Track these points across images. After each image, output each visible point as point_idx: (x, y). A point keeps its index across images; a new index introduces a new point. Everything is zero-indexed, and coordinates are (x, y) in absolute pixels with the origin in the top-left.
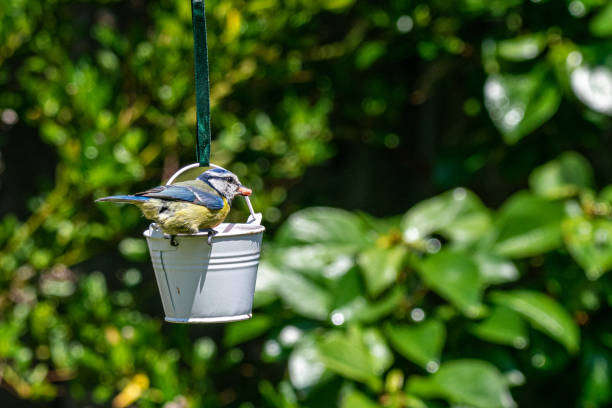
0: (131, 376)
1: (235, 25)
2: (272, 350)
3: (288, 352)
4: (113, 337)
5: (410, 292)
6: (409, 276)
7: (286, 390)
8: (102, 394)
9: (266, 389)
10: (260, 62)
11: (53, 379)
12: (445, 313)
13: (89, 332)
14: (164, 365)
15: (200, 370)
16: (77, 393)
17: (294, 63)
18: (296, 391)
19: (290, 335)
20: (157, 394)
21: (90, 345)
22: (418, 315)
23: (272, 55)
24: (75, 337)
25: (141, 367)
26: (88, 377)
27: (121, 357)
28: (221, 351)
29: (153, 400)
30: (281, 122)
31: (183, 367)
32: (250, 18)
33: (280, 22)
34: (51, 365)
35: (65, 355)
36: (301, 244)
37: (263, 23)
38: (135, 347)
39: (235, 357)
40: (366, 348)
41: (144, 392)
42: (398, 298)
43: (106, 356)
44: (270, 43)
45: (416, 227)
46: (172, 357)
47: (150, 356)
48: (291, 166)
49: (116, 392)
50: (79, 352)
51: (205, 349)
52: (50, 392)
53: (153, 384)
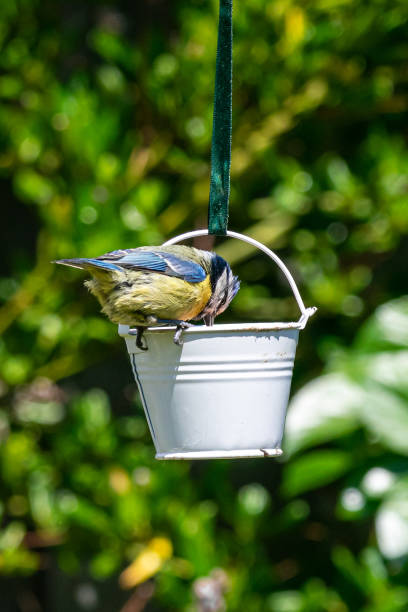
0: (146, 540)
1: (297, 30)
2: (352, 502)
3: (374, 505)
4: (119, 483)
7: (371, 560)
8: (104, 565)
9: (342, 559)
10: (334, 83)
11: (33, 543)
13: (85, 475)
14: (194, 524)
15: (246, 531)
16: (69, 565)
17: (383, 84)
18: (386, 562)
19: (378, 481)
20: (184, 567)
21: (86, 495)
23: (350, 72)
24: (64, 483)
25: (161, 527)
26: (83, 542)
27: (132, 512)
28: (278, 501)
29: (178, 574)
30: (364, 171)
31: (222, 526)
32: (318, 18)
33: (362, 24)
34: (30, 524)
35: (48, 508)
36: (394, 348)
37: (337, 28)
38: (151, 498)
39: (297, 512)
41: (166, 562)
43: (109, 508)
44: (347, 55)
46: (206, 513)
47: (174, 510)
48: (378, 235)
49: (125, 563)
50: (71, 505)
51: (254, 501)
52: (28, 563)
53: (178, 551)
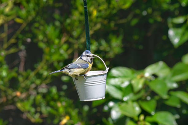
0: (64, 116)
1: (95, 13)
2: (106, 108)
3: (110, 109)
4: (59, 105)
5: (146, 92)
6: (146, 87)
7: (110, 120)
8: (56, 121)
9: (104, 120)
10: (102, 24)
11: (42, 117)
12: (157, 98)
13: (52, 103)
14: (74, 113)
15: (84, 114)
16: (49, 121)
17: (112, 24)
18: (113, 120)
19: (111, 104)
20: (72, 122)
21: (52, 107)
22: (149, 98)
23: (106, 22)
24: (48, 105)
25: (67, 113)
26: (52, 117)
27: (61, 110)
28: (91, 109)
30: (108, 42)
31: (80, 113)
32: (99, 11)
33: (108, 12)
34: (41, 113)
35: (45, 110)
36: (114, 77)
37: (103, 13)
38: (65, 108)
39: (95, 110)
40: (134, 108)
41: (68, 120)
42: (143, 93)
43: (57, 109)
44: (105, 19)
45: (148, 73)
46: (76, 111)
47: (70, 110)
48: (111, 55)
49: (60, 121)
50: (49, 109)
51: (86, 108)
52: (40, 121)
53: (71, 118)
